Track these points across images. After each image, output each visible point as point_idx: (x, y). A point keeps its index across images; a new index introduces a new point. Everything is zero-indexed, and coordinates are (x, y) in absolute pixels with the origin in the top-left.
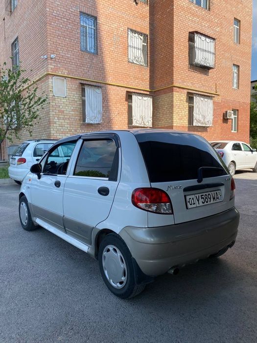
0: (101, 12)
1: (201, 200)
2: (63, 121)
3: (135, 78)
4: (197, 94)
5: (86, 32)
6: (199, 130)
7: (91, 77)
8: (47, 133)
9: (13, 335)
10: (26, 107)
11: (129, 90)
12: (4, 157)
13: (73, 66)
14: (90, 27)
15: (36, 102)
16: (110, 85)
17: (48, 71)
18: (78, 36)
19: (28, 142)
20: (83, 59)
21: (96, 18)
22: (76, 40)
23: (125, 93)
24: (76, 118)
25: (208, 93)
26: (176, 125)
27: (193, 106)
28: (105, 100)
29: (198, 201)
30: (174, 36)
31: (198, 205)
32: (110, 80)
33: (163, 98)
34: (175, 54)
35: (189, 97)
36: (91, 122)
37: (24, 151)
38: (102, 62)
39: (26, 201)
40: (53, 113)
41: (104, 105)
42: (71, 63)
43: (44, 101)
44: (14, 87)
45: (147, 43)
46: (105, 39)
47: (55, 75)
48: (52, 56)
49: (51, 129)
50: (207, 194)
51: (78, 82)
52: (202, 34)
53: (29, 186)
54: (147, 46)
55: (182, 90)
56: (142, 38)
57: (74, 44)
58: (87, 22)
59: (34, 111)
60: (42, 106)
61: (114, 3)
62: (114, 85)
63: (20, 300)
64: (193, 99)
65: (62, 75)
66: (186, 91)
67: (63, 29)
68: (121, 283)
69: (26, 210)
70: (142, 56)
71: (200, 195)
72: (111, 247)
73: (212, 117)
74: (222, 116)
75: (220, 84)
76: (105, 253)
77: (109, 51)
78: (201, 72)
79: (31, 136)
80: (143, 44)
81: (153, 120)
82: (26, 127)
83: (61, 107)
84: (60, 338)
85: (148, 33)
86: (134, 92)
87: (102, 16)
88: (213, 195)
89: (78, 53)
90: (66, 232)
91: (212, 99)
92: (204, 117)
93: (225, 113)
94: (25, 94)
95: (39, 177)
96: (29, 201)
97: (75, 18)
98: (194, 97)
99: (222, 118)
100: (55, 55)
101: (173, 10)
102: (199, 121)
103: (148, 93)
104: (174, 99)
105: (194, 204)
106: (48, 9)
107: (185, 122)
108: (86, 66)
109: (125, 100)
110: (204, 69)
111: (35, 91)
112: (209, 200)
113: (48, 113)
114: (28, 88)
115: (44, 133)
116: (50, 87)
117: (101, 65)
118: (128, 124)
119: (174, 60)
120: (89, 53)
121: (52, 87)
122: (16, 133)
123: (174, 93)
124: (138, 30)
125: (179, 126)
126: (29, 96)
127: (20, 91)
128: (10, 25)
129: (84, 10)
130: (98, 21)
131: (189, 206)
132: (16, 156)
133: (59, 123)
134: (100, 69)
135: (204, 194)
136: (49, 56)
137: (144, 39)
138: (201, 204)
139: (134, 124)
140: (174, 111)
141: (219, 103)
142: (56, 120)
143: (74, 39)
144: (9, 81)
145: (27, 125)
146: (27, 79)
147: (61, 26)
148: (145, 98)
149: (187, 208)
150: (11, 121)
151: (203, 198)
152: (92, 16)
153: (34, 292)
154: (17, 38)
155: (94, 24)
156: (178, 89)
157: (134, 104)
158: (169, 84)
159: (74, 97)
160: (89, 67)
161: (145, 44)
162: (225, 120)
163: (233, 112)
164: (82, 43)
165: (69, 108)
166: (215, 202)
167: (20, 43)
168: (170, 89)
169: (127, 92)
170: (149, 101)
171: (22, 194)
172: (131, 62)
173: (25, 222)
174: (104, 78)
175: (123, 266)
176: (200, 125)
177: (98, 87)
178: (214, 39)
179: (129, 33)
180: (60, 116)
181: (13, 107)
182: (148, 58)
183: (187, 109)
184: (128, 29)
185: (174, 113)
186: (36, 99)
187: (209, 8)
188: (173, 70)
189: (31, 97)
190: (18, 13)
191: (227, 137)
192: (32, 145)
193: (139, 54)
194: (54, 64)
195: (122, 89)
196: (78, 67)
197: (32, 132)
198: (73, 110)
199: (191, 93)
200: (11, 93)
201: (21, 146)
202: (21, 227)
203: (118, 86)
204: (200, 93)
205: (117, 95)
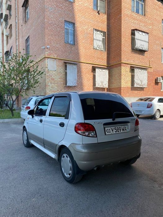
0: (77, 20)
1: (114, 131)
2: (54, 85)
3: (98, 58)
4: (136, 67)
5: (68, 32)
6: (138, 89)
7: (70, 58)
8: (44, 91)
9: (11, 197)
10: (32, 77)
11: (94, 66)
12: (20, 106)
13: (60, 52)
14: (71, 29)
15: (37, 74)
16: (82, 63)
17: (45, 55)
18: (63, 34)
19: (32, 97)
20: (66, 48)
21: (74, 24)
22: (62, 37)
23: (91, 68)
24: (61, 83)
25: (144, 66)
26: (123, 86)
27: (134, 75)
28: (79, 71)
29: (113, 131)
30: (122, 32)
31: (112, 133)
32: (82, 60)
33: (115, 70)
34: (122, 43)
35: (132, 69)
36: (70, 85)
37: (29, 102)
38: (77, 49)
39: (26, 130)
40: (48, 80)
41: (78, 75)
42: (59, 50)
43: (42, 73)
44: (25, 66)
45: (105, 37)
46: (79, 35)
47: (49, 58)
48: (48, 47)
49: (47, 90)
50: (119, 127)
51: (63, 61)
52: (140, 31)
53: (28, 122)
54: (106, 38)
55: (127, 65)
56: (102, 34)
57: (61, 39)
58: (69, 26)
59: (36, 79)
60: (41, 76)
61: (85, 15)
62: (85, 63)
63: (17, 181)
64: (134, 71)
65: (53, 57)
66: (129, 66)
67: (54, 31)
68: (70, 174)
69: (26, 135)
70: (102, 45)
71: (114, 128)
72: (65, 155)
73: (147, 82)
74: (154, 80)
75: (152, 61)
76: (62, 158)
77: (82, 42)
78: (140, 54)
79: (34, 93)
80: (103, 37)
81: (109, 84)
82: (32, 88)
83: (53, 76)
84: (33, 199)
85: (106, 31)
86: (97, 67)
87: (77, 22)
88: (123, 128)
89: (63, 45)
90: (45, 147)
91: (146, 70)
92: (141, 81)
93: (156, 78)
94: (31, 69)
95: (33, 117)
96: (28, 131)
97: (61, 24)
98: (135, 69)
99: (154, 82)
100: (50, 46)
101: (121, 17)
102: (138, 84)
103: (106, 67)
104: (122, 71)
105: (110, 132)
106: (46, 20)
107: (129, 85)
108: (68, 52)
109: (91, 71)
110: (142, 52)
111: (37, 67)
112: (120, 130)
113: (45, 80)
114: (33, 66)
115: (43, 92)
116: (46, 65)
117: (77, 51)
118: (93, 86)
119: (122, 47)
120: (70, 44)
121: (48, 64)
122: (26, 92)
123: (122, 67)
124: (100, 29)
125: (125, 87)
126: (34, 71)
127: (29, 68)
128: (25, 29)
129: (67, 20)
130: (75, 26)
131: (107, 133)
132: (25, 105)
133: (51, 86)
134: (76, 54)
135: (117, 127)
136: (46, 47)
137: (104, 34)
138: (114, 132)
139: (97, 86)
140: (122, 78)
141: (152, 73)
142: (49, 84)
143: (61, 36)
144: (22, 62)
145: (33, 87)
146: (33, 61)
147: (53, 29)
148: (104, 71)
149: (105, 134)
150: (23, 85)
151: (116, 129)
152: (72, 23)
153: (24, 178)
154: (29, 36)
155: (73, 27)
156: (124, 65)
157: (97, 74)
158: (118, 62)
159: (61, 71)
160: (69, 52)
161: (104, 38)
162: (157, 83)
163: (162, 78)
164: (66, 39)
165: (57, 77)
166: (123, 132)
167: (30, 40)
168: (119, 65)
169: (93, 67)
170: (106, 72)
171: (24, 127)
172: (95, 49)
173: (25, 142)
174: (79, 58)
175: (70, 165)
176: (139, 86)
177: (75, 64)
178: (148, 33)
179: (94, 31)
180: (52, 82)
181: (25, 77)
182: (106, 46)
183: (131, 76)
184: (94, 29)
185: (122, 79)
186: (38, 72)
187: (145, 15)
188: (121, 53)
189: (35, 71)
190: (30, 22)
191: (158, 94)
192: (34, 99)
193: (101, 44)
194: (49, 51)
195: (90, 65)
196: (63, 52)
197: (35, 91)
198: (60, 78)
199: (133, 67)
200: (23, 69)
201: (28, 99)
202: (23, 145)
203: (87, 63)
204: (139, 67)
205: (86, 69)
